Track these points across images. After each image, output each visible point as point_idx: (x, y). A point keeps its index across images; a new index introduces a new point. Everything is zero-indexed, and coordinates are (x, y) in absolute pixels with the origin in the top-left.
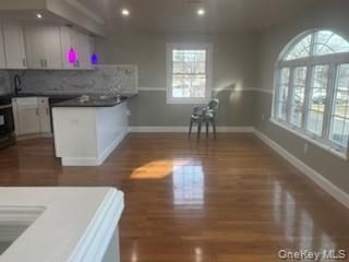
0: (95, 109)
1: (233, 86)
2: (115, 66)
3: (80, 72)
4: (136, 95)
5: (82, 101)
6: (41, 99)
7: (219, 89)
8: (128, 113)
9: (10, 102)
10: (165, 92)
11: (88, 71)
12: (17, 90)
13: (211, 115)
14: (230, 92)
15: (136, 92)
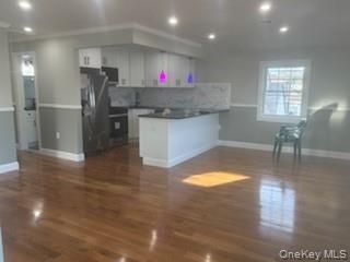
1: (336, 105)
2: (211, 84)
4: (227, 111)
7: (317, 107)
8: (219, 127)
9: (126, 112)
10: (255, 109)
12: (137, 103)
13: (297, 136)
14: (331, 111)
15: (228, 107)
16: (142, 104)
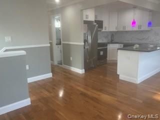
0: (140, 52)
3: (142, 31)
5: (135, 47)
6: (120, 45)
9: (107, 46)
11: (147, 31)
12: (112, 40)
16: (115, 41)
